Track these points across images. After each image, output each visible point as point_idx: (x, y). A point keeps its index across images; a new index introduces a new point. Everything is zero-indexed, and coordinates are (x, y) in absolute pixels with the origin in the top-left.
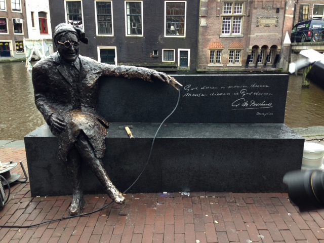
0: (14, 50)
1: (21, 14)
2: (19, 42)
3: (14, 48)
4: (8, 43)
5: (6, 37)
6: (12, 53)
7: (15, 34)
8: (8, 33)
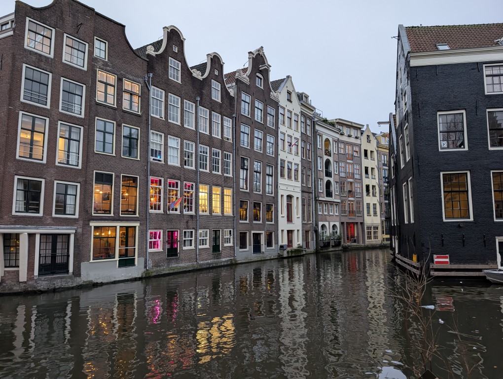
0: (265, 244)
1: (274, 197)
3: (265, 241)
4: (260, 234)
5: (259, 227)
6: (262, 248)
7: (267, 223)
8: (261, 222)
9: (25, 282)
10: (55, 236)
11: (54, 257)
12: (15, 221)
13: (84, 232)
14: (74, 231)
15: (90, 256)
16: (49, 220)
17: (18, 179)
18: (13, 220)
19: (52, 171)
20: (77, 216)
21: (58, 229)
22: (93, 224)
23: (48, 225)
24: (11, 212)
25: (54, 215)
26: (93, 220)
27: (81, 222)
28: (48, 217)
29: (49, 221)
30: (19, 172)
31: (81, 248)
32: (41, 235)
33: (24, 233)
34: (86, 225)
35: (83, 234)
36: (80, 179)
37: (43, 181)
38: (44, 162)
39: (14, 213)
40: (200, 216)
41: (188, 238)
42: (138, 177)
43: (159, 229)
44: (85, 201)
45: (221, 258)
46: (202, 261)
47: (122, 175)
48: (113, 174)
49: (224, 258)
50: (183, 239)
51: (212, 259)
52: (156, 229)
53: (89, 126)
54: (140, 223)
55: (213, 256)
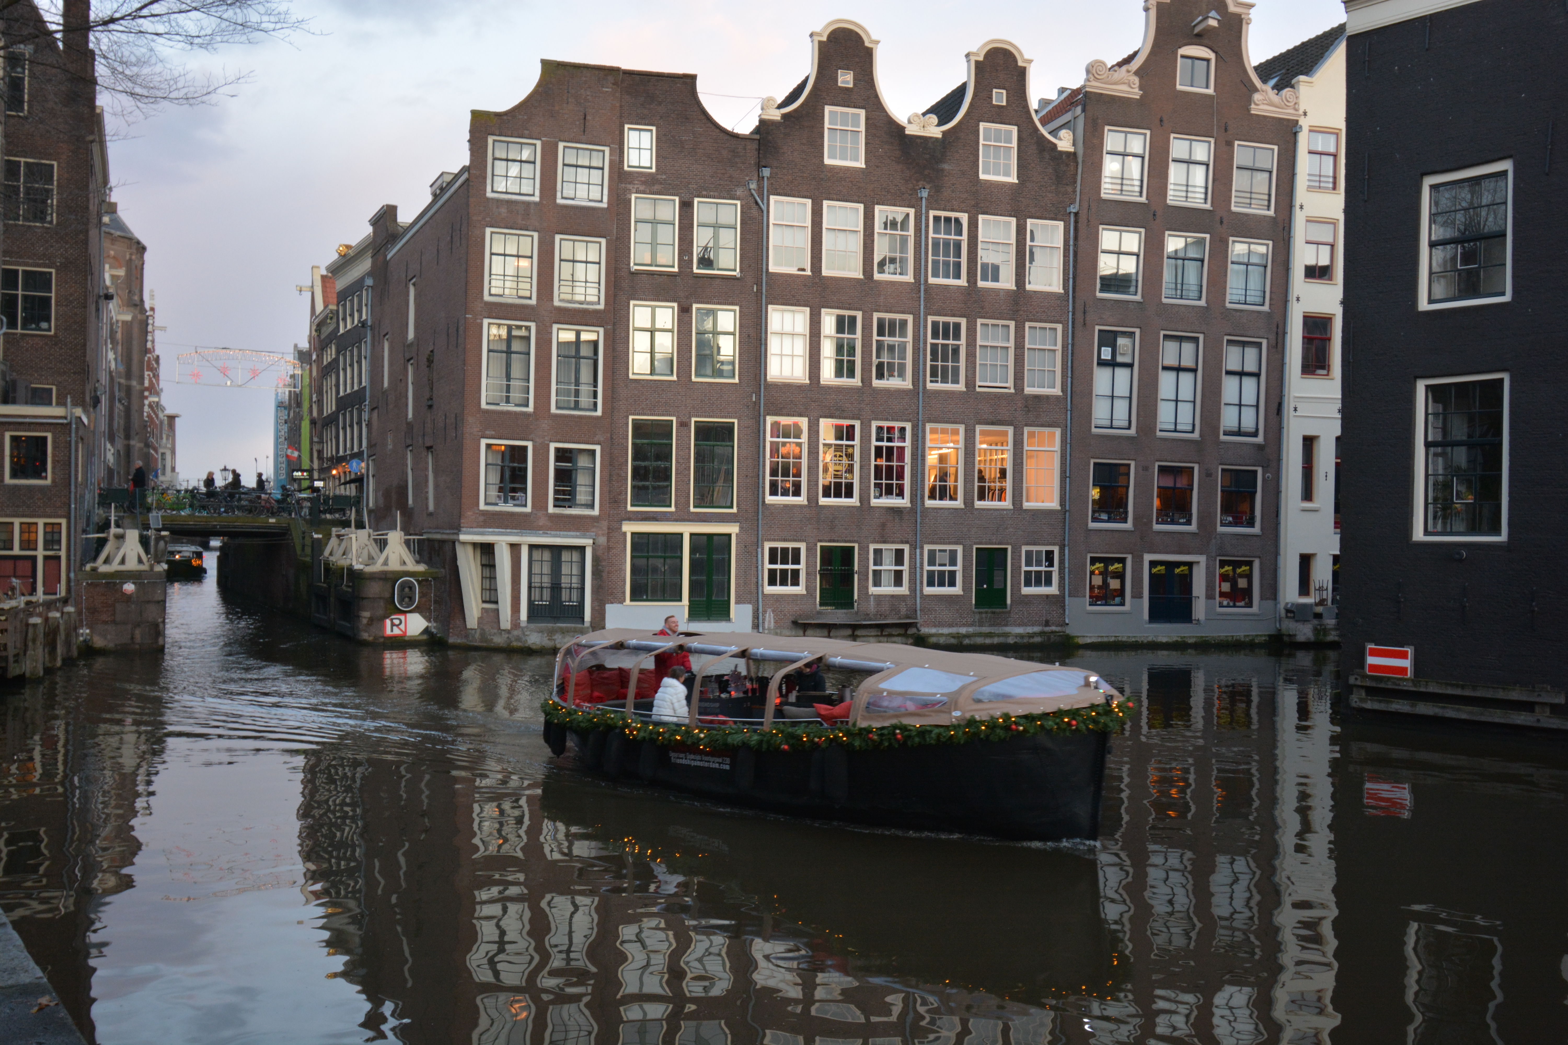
0: (1210, 596)
1: (1260, 447)
2: (1236, 564)
3: (1210, 587)
4: (1190, 565)
5: (1181, 543)
6: (1200, 609)
7: (1221, 529)
8: (1193, 528)
9: (508, 632)
10: (556, 551)
11: (556, 588)
12: (485, 521)
13: (611, 544)
14: (591, 541)
15: (624, 593)
16: (543, 518)
17: (486, 445)
18: (481, 518)
19: (545, 424)
20: (596, 512)
21: (559, 536)
22: (629, 528)
23: (540, 528)
24: (478, 504)
25: (551, 509)
26: (629, 519)
27: (604, 524)
28: (540, 513)
29: (542, 521)
30: (487, 432)
31: (605, 575)
32: (532, 547)
33: (502, 541)
34: (614, 531)
35: (609, 548)
36: (598, 438)
37: (529, 445)
38: (531, 409)
39: (482, 506)
40: (926, 511)
41: (888, 566)
42: (736, 421)
43: (795, 540)
44: (610, 480)
45: (1006, 625)
46: (935, 626)
47: (693, 420)
48: (674, 419)
49: (1019, 625)
50: (872, 567)
51: (972, 625)
52: (785, 540)
53: (614, 324)
54: (741, 528)
55: (977, 617)
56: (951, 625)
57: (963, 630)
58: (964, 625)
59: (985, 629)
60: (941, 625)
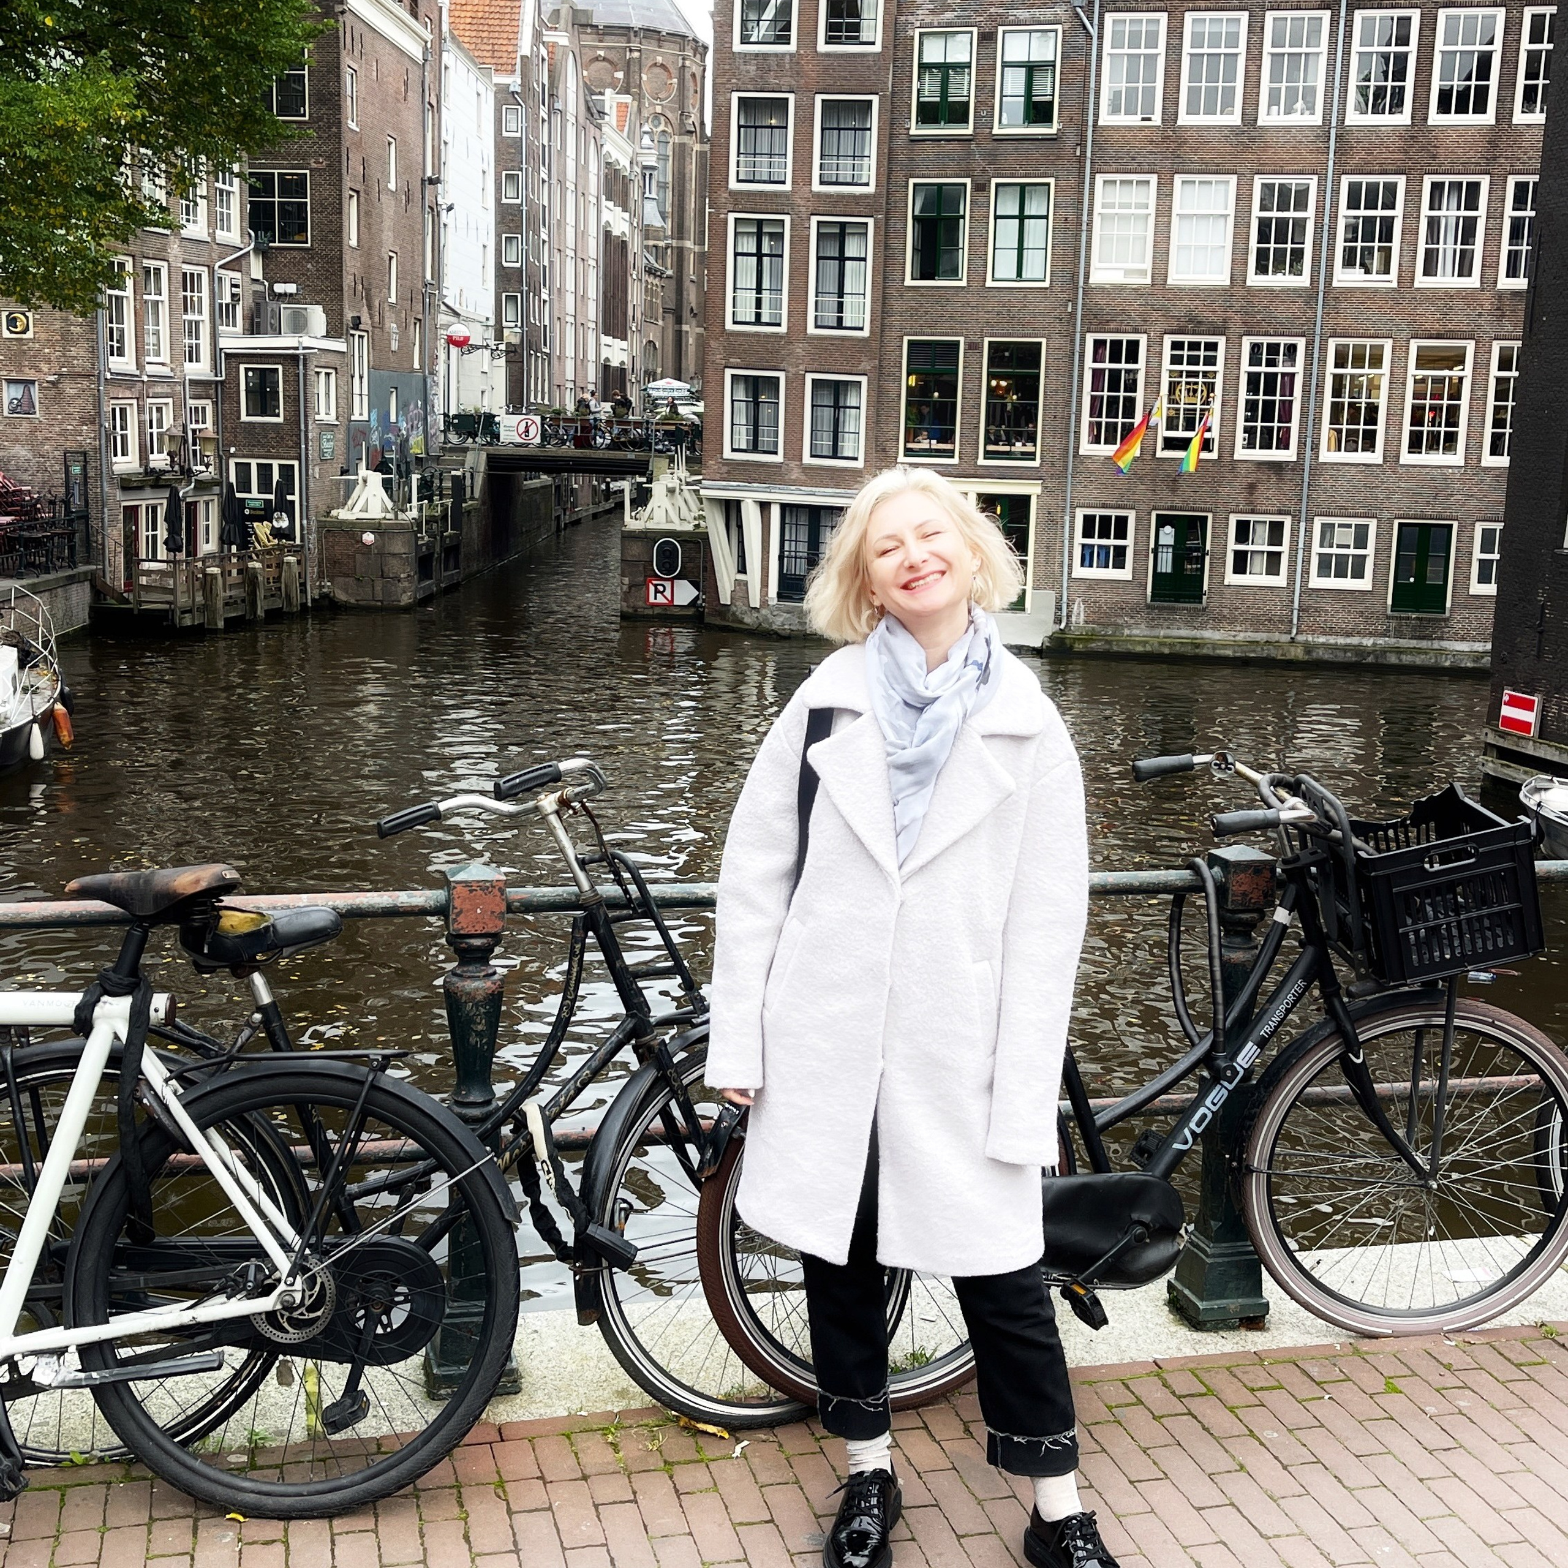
9: (757, 610)
10: (813, 511)
12: (728, 472)
16: (796, 470)
17: (733, 376)
18: (725, 469)
19: (799, 349)
20: (860, 463)
21: (816, 494)
23: (792, 483)
24: (722, 450)
25: (807, 459)
28: (793, 464)
29: (795, 474)
30: (734, 360)
32: (782, 506)
33: (749, 498)
36: (865, 365)
37: (782, 375)
38: (783, 329)
39: (727, 454)
40: (1319, 468)
41: (1259, 544)
42: (1044, 341)
43: (1119, 507)
44: (877, 423)
45: (1441, 639)
46: (1324, 633)
47: (987, 340)
48: (962, 339)
49: (1463, 639)
50: (1232, 546)
51: (1384, 635)
52: (1104, 506)
53: (887, 213)
54: (1045, 488)
55: (1393, 624)
56: (1348, 635)
57: (1368, 642)
58: (1371, 634)
59: (1404, 643)
60: (1331, 632)
